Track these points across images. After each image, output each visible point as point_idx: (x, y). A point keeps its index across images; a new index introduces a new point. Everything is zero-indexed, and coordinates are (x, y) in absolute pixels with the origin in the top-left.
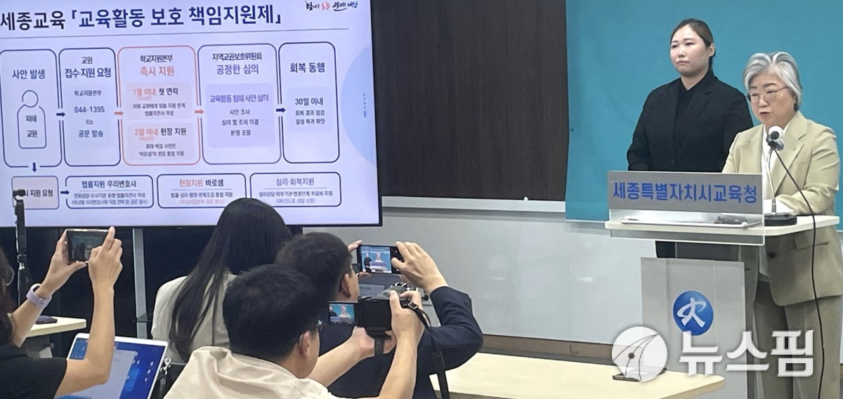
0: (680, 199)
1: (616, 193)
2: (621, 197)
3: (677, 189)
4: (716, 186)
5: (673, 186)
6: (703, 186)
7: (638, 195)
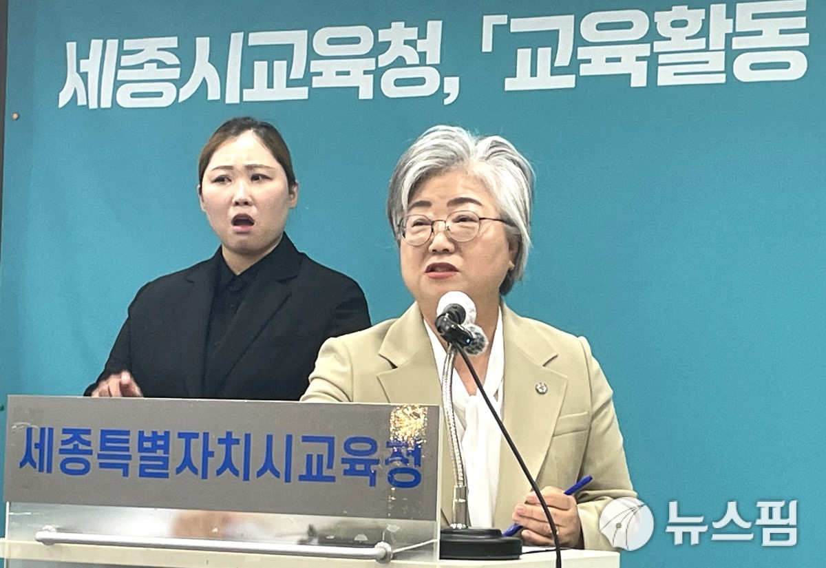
0: (204, 475)
1: (28, 458)
2: (41, 469)
4: (305, 439)
5: (189, 436)
6: (270, 438)
7: (87, 464)
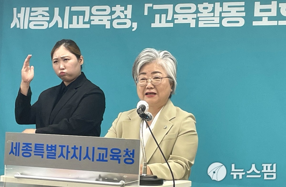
0: (67, 159)
1: (12, 152)
2: (16, 155)
3: (65, 149)
4: (99, 148)
5: (62, 147)
6: (88, 148)
7: (31, 154)
